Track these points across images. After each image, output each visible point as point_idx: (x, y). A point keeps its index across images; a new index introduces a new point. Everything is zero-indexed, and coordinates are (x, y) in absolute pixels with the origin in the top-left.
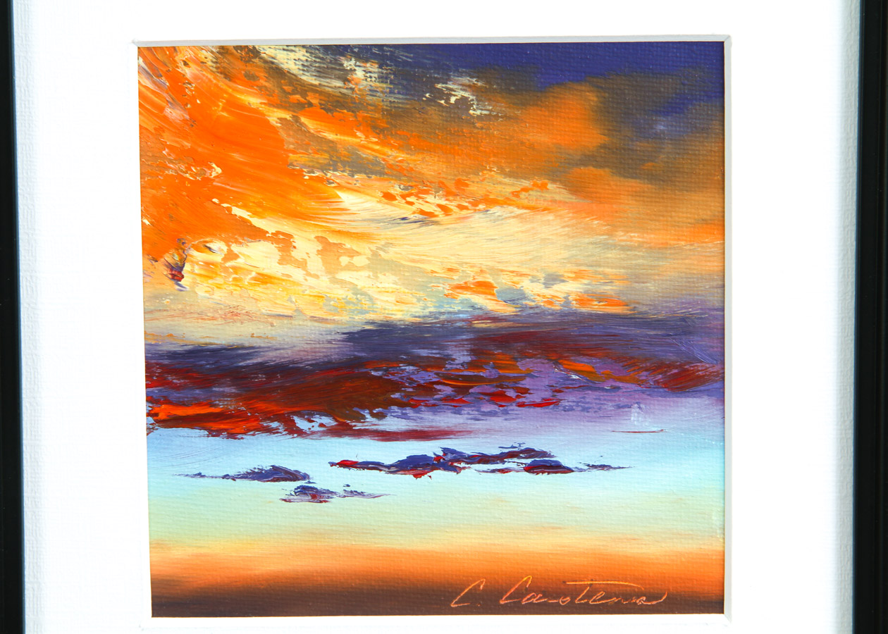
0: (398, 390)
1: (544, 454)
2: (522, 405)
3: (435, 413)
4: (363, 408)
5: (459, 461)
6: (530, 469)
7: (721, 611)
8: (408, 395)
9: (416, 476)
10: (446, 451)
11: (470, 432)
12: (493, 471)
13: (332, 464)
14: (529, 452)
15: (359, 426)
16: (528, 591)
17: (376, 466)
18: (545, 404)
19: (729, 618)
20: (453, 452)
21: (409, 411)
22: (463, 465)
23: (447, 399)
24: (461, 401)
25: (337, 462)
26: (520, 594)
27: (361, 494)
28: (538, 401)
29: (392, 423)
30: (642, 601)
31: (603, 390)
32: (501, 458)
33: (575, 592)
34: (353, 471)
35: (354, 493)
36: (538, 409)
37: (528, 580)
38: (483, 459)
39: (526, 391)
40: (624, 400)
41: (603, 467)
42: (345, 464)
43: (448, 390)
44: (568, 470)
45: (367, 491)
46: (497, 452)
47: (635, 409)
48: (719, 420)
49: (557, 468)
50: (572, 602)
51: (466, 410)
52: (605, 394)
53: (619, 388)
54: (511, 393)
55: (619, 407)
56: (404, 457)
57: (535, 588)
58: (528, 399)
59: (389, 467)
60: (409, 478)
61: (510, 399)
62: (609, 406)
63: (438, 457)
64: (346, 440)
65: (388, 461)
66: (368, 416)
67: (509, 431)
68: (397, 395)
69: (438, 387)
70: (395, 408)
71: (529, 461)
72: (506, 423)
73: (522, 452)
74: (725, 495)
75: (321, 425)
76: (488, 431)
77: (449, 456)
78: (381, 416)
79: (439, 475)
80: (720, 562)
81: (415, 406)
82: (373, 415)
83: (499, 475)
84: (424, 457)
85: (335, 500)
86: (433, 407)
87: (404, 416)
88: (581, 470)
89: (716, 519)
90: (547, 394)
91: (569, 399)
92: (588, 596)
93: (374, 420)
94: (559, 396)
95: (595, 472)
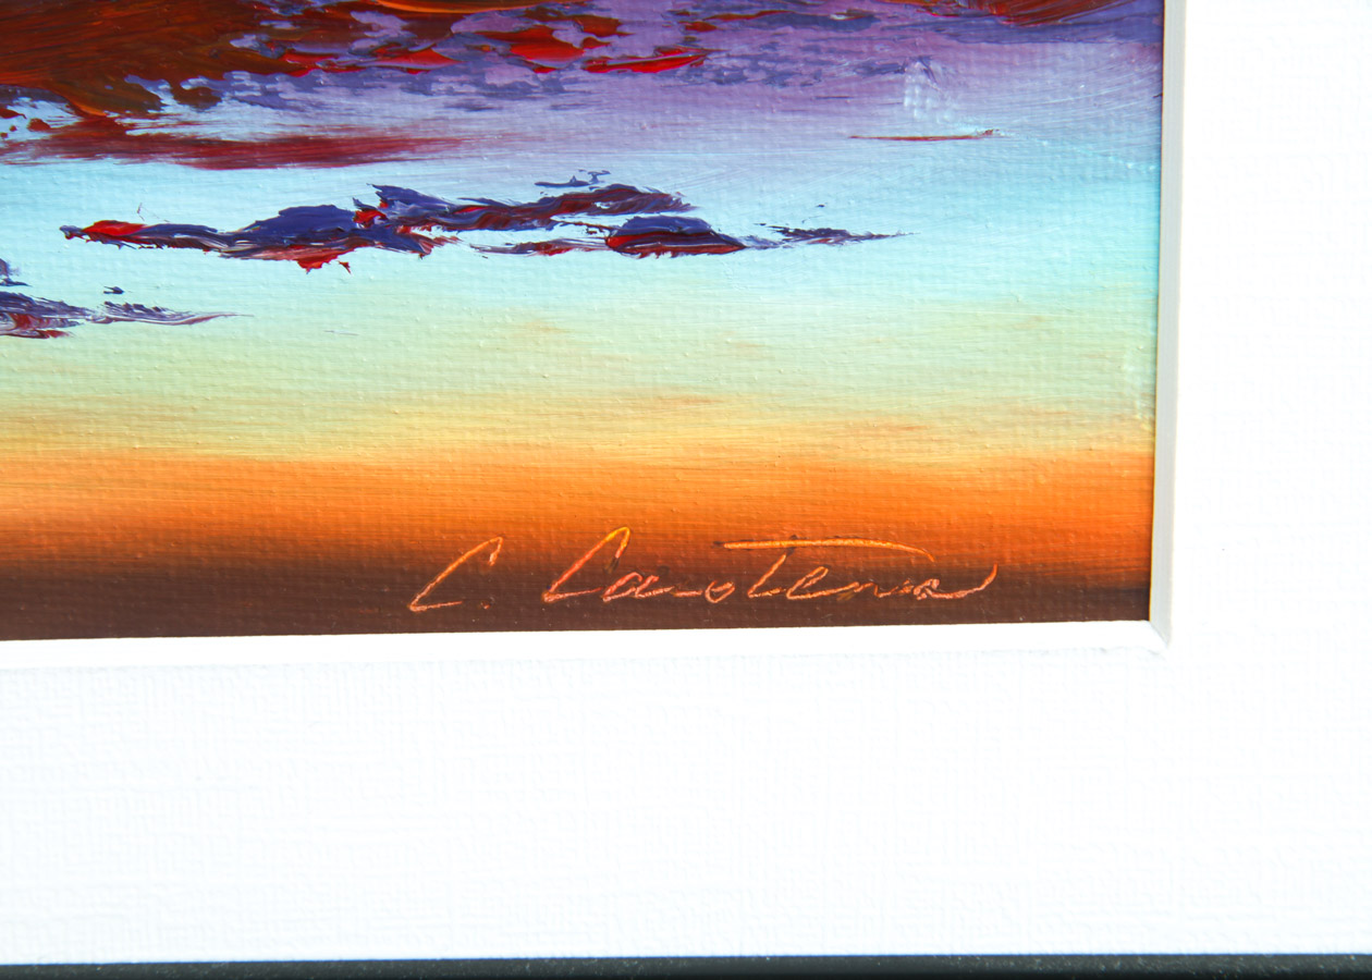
0: (251, 27)
1: (660, 201)
2: (599, 67)
3: (356, 89)
4: (154, 76)
5: (426, 223)
6: (623, 242)
7: (1143, 614)
8: (278, 40)
9: (308, 263)
10: (389, 194)
11: (454, 143)
12: (521, 249)
13: (71, 233)
14: (621, 197)
15: (142, 127)
16: (619, 568)
17: (196, 237)
18: (664, 62)
19: (1165, 632)
20: (408, 197)
21: (284, 87)
22: (436, 232)
23: (390, 51)
24: (428, 56)
25: (84, 226)
26: (600, 573)
27: (156, 314)
28: (645, 54)
29: (235, 120)
30: (928, 590)
31: (827, 23)
32: (541, 213)
33: (746, 569)
34: (131, 252)
35: (134, 312)
36: (646, 79)
37: (619, 537)
38: (493, 216)
39: (610, 28)
40: (884, 52)
41: (825, 235)
42: (108, 232)
43: (392, 28)
44: (728, 245)
45: (171, 305)
46: (529, 196)
47: (914, 77)
48: (1145, 101)
49: (698, 239)
50: (740, 594)
51: (443, 82)
52: (833, 34)
53: (869, 18)
54: (569, 34)
55: (870, 70)
56: (271, 212)
57: (641, 560)
58: (616, 49)
59: (230, 239)
60: (288, 268)
61: (566, 50)
62: (844, 68)
63: (367, 212)
64: (108, 166)
65: (230, 222)
66: (168, 100)
67: (565, 140)
68: (248, 42)
69: (364, 18)
70: (243, 77)
71: (620, 221)
72: (557, 118)
73: (602, 195)
74: (1158, 305)
75: (37, 125)
76: (506, 140)
77: (399, 210)
78: (204, 100)
79: (368, 259)
80: (1144, 485)
81: (299, 71)
82: (182, 97)
83: (538, 259)
84: (329, 212)
85: (83, 330)
86: (352, 75)
87: (270, 100)
88: (764, 245)
89: (1133, 372)
90: (671, 37)
91: (729, 51)
92: (783, 579)
93: (186, 111)
94: (704, 40)
95: (804, 249)
